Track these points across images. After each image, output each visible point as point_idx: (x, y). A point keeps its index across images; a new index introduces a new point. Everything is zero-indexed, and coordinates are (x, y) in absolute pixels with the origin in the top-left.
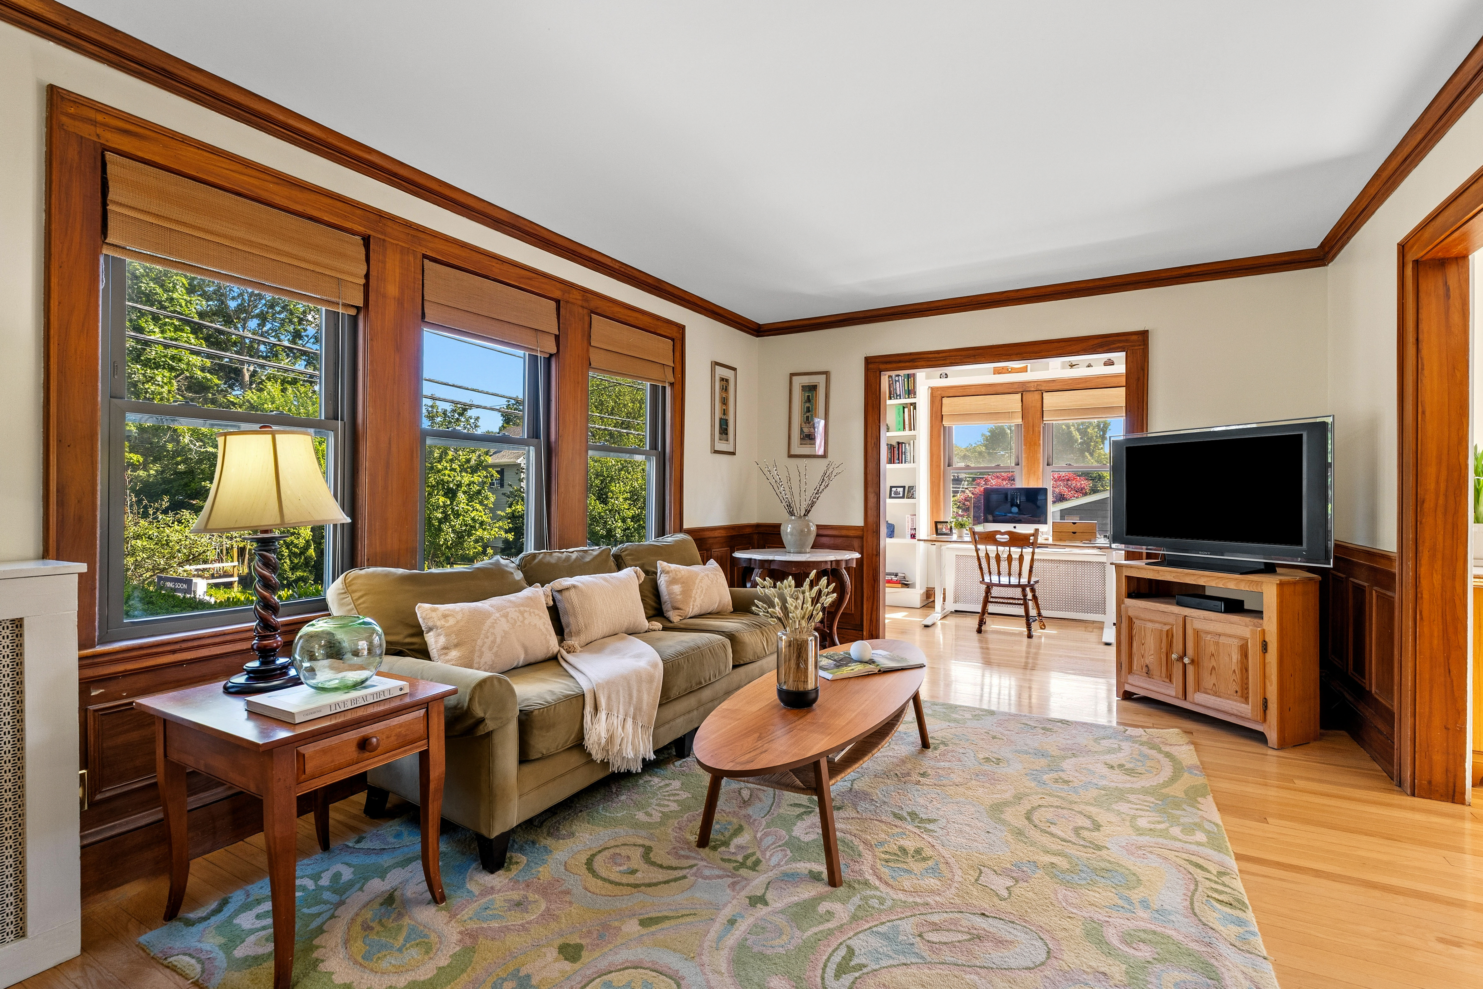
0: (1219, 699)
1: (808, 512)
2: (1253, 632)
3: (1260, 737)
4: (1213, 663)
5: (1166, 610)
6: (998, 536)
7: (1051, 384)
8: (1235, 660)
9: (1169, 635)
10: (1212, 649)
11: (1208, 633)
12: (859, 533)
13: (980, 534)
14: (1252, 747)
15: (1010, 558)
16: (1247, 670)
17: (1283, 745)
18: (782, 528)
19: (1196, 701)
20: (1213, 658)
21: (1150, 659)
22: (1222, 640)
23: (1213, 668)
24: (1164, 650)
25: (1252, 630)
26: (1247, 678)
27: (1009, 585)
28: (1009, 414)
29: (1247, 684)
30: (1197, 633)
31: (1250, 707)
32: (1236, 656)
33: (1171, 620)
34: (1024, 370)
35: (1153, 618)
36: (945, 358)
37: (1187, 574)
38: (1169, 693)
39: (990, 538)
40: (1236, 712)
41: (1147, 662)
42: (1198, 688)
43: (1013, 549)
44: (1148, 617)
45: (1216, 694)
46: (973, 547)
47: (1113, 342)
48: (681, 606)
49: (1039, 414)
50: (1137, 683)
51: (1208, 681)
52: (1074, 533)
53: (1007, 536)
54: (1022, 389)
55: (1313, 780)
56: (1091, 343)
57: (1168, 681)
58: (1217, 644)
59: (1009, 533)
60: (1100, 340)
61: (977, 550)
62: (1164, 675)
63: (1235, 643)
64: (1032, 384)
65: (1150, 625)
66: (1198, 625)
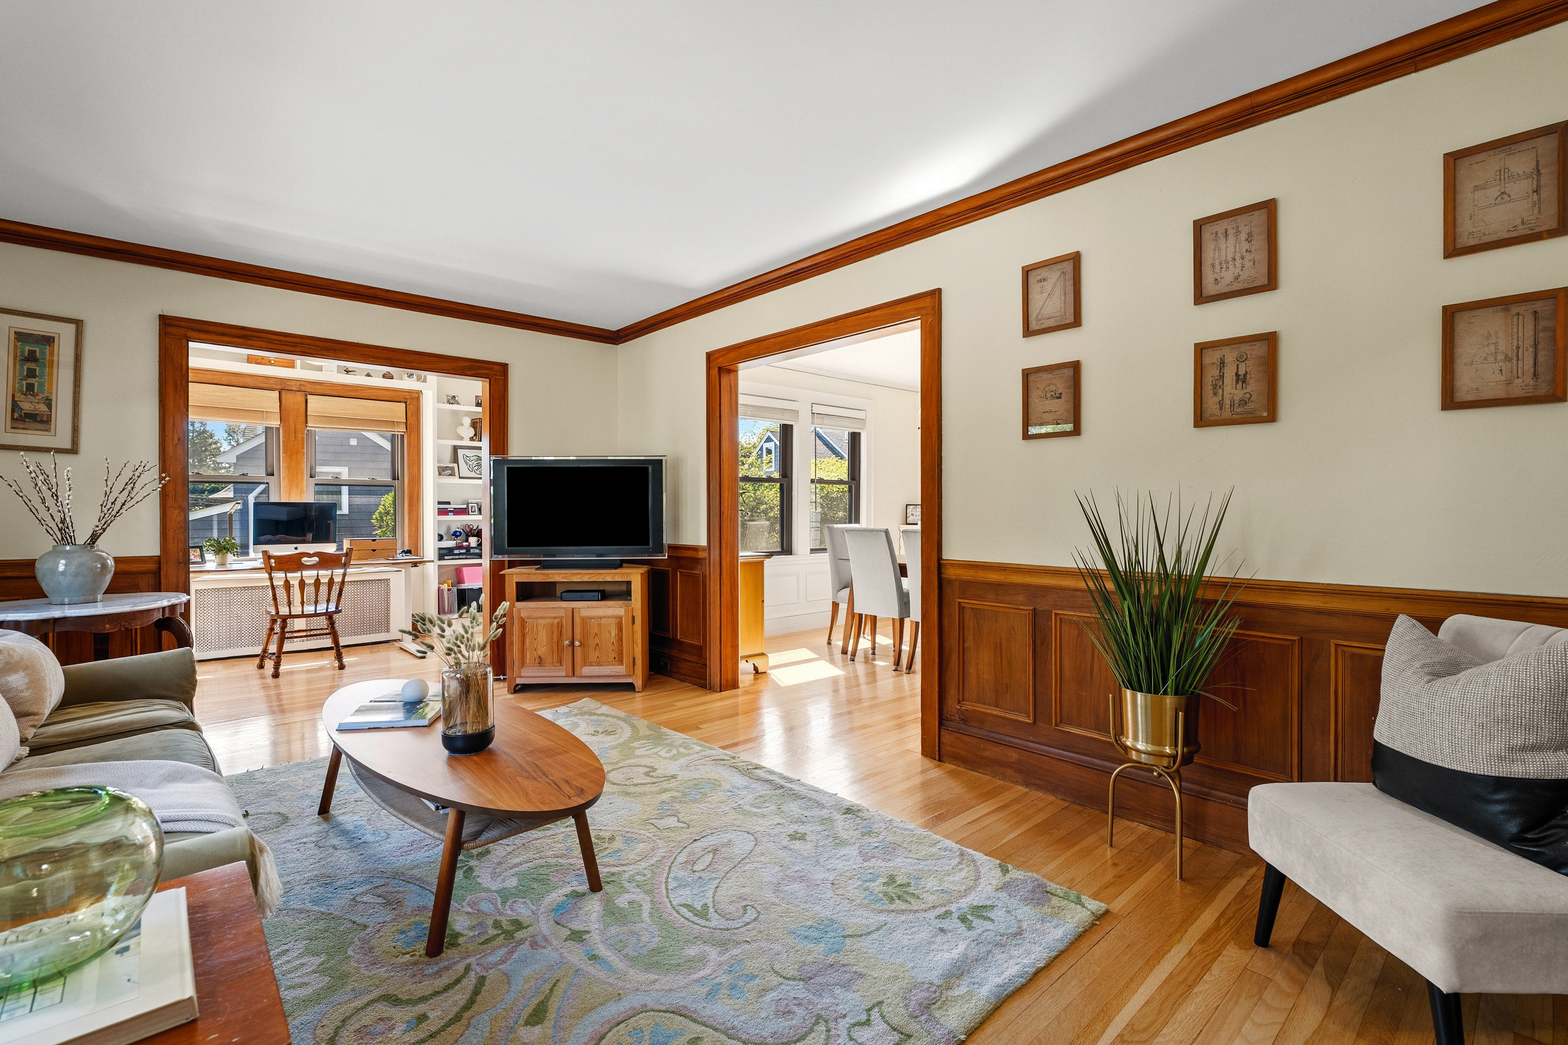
0: (601, 667)
1: (94, 538)
2: (626, 611)
3: (629, 687)
4: (597, 641)
5: (555, 606)
6: (305, 559)
7: (318, 387)
8: (613, 635)
9: (560, 626)
10: (596, 630)
11: (592, 618)
12: (152, 566)
13: (277, 558)
14: (627, 695)
15: (317, 583)
16: (621, 640)
17: (645, 686)
18: (37, 565)
19: (583, 674)
20: (596, 637)
21: (542, 650)
22: (604, 621)
23: (597, 644)
24: (555, 639)
25: (625, 610)
26: (622, 646)
27: (316, 615)
28: (261, 414)
29: (622, 650)
30: (584, 620)
31: (624, 667)
32: (614, 632)
33: (562, 613)
34: (292, 365)
35: (544, 615)
36: (295, 345)
37: (573, 574)
38: (559, 675)
39: (292, 563)
40: (614, 674)
41: (540, 653)
42: (586, 663)
43: (321, 572)
44: (540, 615)
45: (599, 664)
46: (266, 575)
47: (480, 368)
48: (34, 709)
49: (303, 418)
50: (531, 674)
51: (593, 656)
52: (374, 550)
53: (316, 559)
54: (282, 387)
55: (687, 699)
56: (461, 364)
57: (559, 664)
58: (600, 625)
59: (316, 554)
60: (467, 364)
61: (271, 579)
62: (555, 660)
63: (613, 622)
64: (293, 383)
65: (542, 621)
66: (585, 613)
